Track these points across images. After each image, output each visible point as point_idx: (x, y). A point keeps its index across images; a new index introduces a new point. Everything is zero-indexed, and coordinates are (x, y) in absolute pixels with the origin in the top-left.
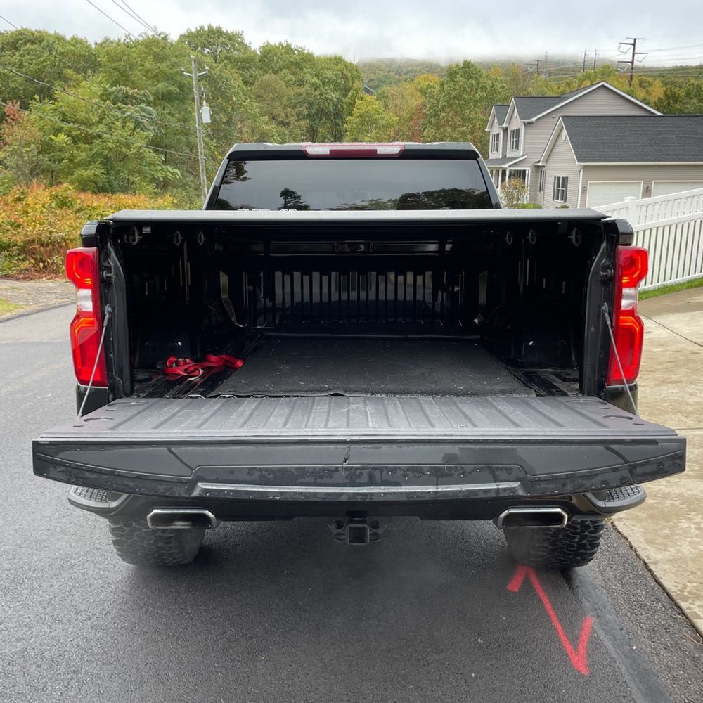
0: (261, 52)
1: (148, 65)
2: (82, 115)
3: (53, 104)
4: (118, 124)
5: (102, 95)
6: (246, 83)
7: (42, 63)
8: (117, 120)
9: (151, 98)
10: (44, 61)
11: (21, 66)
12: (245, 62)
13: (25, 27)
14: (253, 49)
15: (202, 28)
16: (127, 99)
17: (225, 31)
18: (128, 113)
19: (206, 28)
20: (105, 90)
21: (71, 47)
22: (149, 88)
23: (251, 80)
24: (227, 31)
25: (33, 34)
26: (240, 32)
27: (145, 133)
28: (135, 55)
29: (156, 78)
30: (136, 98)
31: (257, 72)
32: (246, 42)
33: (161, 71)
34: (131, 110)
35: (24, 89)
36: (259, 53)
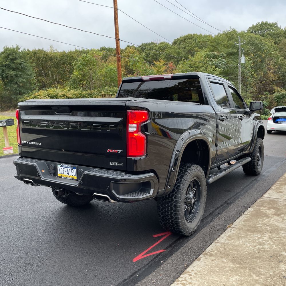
0: (285, 29)
1: (225, 42)
2: (197, 64)
3: (188, 61)
4: (209, 66)
5: (206, 56)
6: (276, 43)
7: (192, 46)
8: (209, 65)
9: (225, 55)
10: (193, 45)
11: (185, 48)
12: (277, 35)
13: (189, 34)
14: (281, 28)
15: (259, 23)
16: (215, 57)
17: (269, 23)
18: (214, 62)
19: (261, 23)
20: (207, 54)
21: (203, 39)
22: (225, 51)
23: (279, 42)
24: (270, 23)
25: (191, 36)
26: (276, 22)
27: (219, 69)
28: (220, 39)
29: (228, 47)
30: (218, 56)
31: (282, 38)
32: (279, 26)
33: (230, 44)
34: (216, 61)
35: (185, 56)
36: (284, 30)
